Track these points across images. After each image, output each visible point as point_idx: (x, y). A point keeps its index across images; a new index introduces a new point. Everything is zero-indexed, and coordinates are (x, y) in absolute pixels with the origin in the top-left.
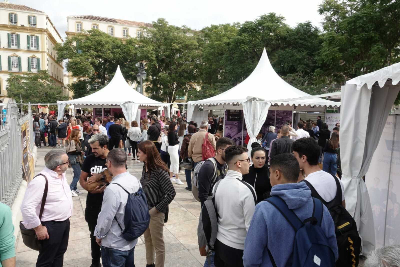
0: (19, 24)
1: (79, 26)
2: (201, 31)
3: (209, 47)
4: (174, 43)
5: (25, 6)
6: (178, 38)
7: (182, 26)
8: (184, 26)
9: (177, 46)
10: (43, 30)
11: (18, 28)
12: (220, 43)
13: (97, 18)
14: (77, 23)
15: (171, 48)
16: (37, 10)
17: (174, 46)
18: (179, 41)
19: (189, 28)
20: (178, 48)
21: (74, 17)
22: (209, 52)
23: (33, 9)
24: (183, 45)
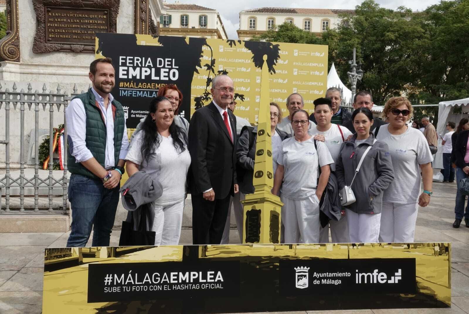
0: (190, 26)
1: (253, 23)
2: (425, 11)
3: (443, 32)
4: (387, 32)
5: (196, 5)
6: (394, 24)
7: (399, 8)
8: (401, 7)
9: (393, 36)
10: (214, 31)
11: (189, 31)
12: (462, 25)
13: (272, 9)
14: (250, 18)
15: (383, 38)
16: (208, 8)
17: (388, 36)
18: (395, 28)
19: (408, 9)
20: (393, 38)
21: (247, 12)
22: (443, 39)
23: (204, 8)
24: (401, 33)
